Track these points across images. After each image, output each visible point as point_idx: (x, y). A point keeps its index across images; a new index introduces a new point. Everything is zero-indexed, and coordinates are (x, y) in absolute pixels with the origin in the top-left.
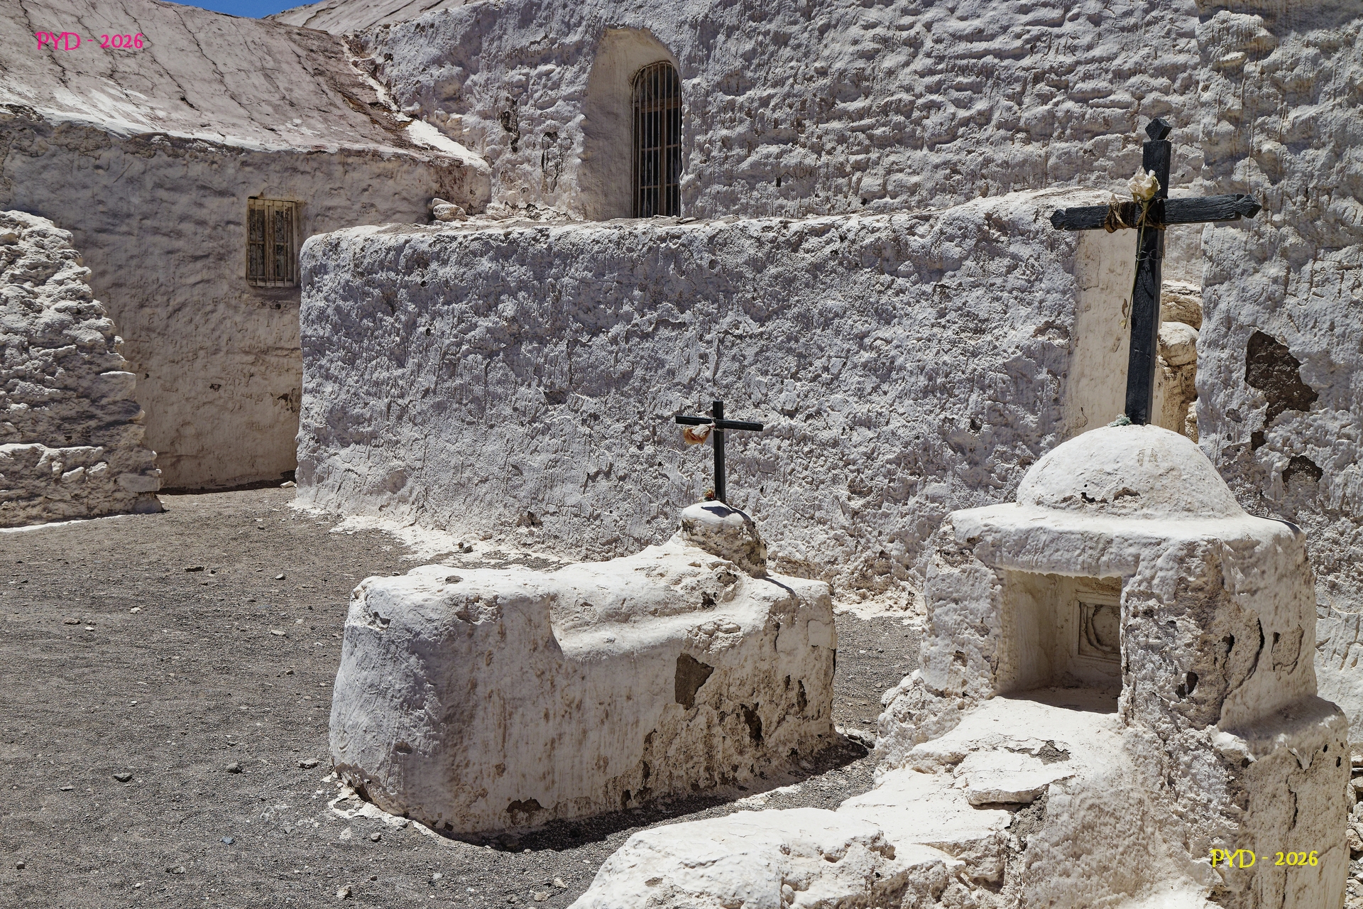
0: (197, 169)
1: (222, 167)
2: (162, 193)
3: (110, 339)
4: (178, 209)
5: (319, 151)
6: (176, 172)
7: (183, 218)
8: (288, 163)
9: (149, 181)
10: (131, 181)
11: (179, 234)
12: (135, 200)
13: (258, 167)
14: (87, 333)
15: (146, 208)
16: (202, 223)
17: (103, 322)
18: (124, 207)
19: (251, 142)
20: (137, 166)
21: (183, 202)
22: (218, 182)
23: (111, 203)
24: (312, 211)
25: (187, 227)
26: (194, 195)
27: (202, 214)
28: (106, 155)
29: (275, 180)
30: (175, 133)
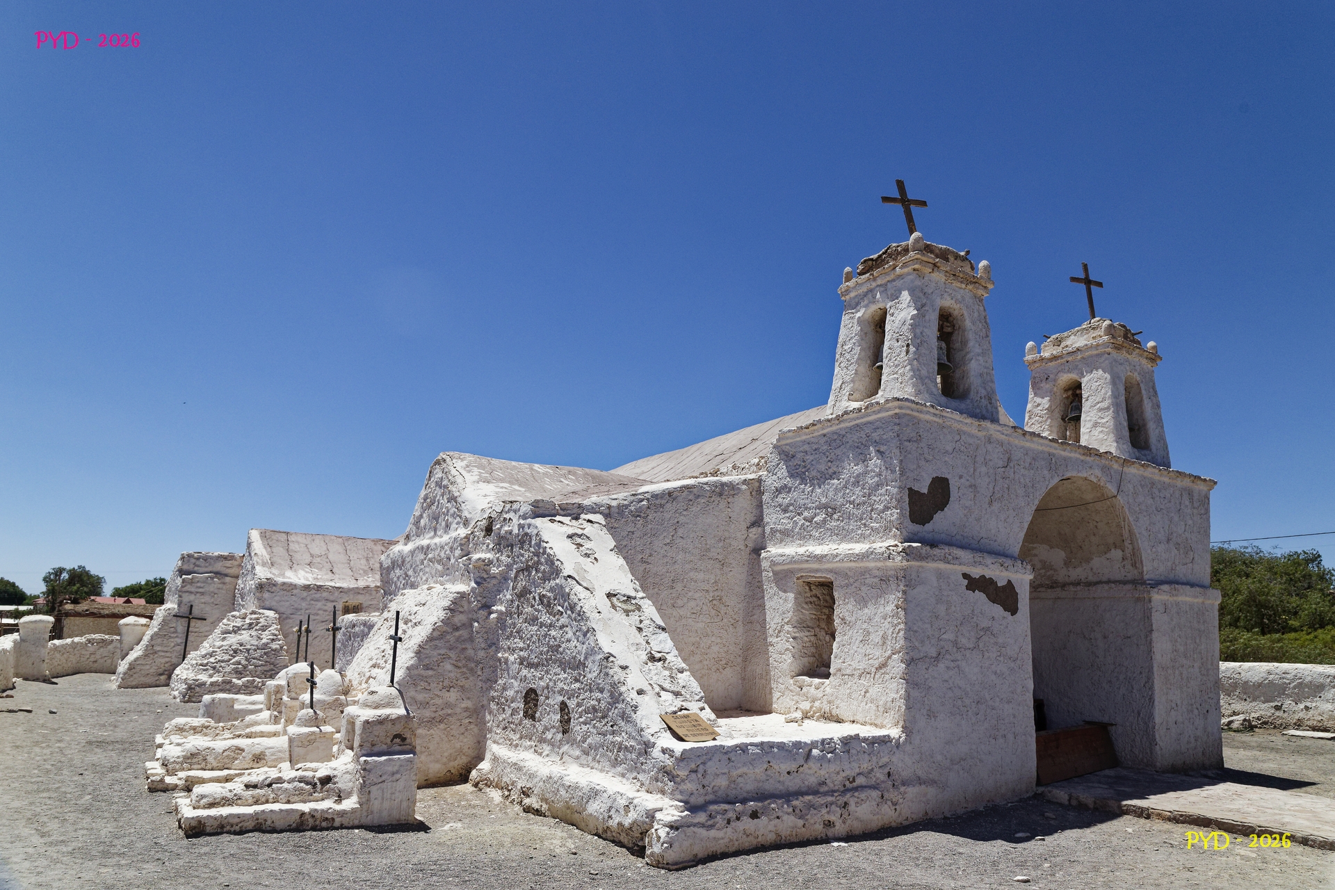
0: (325, 594)
1: (334, 593)
2: (312, 602)
3: (281, 648)
4: (318, 607)
5: (368, 587)
6: (318, 596)
7: (319, 609)
8: (356, 591)
9: (309, 599)
10: (303, 599)
11: (318, 614)
12: (304, 604)
13: (346, 593)
14: (275, 646)
15: (307, 607)
16: (325, 611)
17: (280, 642)
18: (300, 607)
19: (344, 585)
20: (305, 594)
21: (319, 605)
22: (332, 598)
23: (296, 606)
24: (364, 606)
25: (321, 612)
26: (324, 602)
27: (325, 608)
28: (295, 591)
29: (351, 596)
30: (318, 584)
